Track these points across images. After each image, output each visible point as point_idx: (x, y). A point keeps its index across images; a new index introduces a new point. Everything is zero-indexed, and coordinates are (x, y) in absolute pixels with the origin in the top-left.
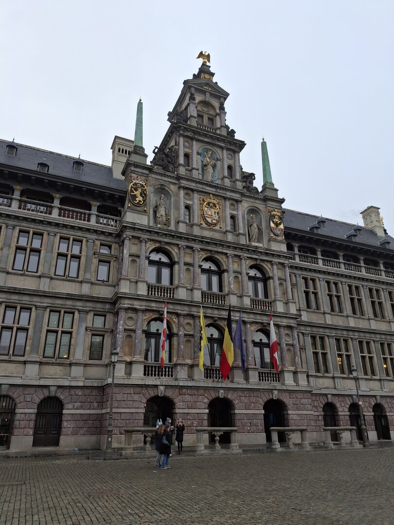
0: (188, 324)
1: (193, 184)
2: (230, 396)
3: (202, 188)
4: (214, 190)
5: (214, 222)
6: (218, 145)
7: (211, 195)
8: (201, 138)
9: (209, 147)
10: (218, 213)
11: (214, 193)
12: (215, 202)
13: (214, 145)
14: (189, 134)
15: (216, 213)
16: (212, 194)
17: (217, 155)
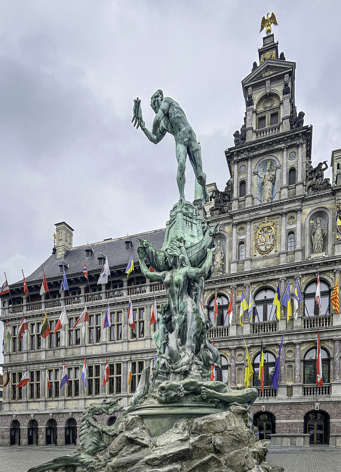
0: (240, 355)
1: (246, 215)
2: (271, 410)
3: (256, 215)
4: (269, 210)
5: (267, 248)
6: (277, 149)
7: (266, 218)
8: (257, 153)
9: (267, 158)
10: (272, 236)
11: (268, 214)
12: (270, 224)
13: (273, 151)
14: (243, 156)
15: (271, 236)
16: (267, 216)
17: (277, 162)
